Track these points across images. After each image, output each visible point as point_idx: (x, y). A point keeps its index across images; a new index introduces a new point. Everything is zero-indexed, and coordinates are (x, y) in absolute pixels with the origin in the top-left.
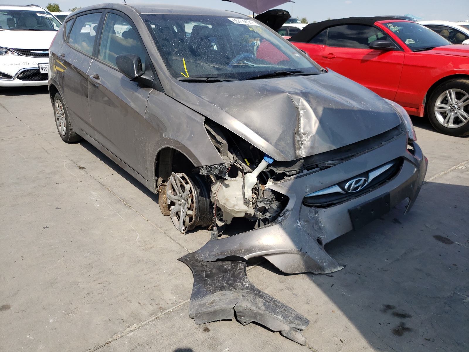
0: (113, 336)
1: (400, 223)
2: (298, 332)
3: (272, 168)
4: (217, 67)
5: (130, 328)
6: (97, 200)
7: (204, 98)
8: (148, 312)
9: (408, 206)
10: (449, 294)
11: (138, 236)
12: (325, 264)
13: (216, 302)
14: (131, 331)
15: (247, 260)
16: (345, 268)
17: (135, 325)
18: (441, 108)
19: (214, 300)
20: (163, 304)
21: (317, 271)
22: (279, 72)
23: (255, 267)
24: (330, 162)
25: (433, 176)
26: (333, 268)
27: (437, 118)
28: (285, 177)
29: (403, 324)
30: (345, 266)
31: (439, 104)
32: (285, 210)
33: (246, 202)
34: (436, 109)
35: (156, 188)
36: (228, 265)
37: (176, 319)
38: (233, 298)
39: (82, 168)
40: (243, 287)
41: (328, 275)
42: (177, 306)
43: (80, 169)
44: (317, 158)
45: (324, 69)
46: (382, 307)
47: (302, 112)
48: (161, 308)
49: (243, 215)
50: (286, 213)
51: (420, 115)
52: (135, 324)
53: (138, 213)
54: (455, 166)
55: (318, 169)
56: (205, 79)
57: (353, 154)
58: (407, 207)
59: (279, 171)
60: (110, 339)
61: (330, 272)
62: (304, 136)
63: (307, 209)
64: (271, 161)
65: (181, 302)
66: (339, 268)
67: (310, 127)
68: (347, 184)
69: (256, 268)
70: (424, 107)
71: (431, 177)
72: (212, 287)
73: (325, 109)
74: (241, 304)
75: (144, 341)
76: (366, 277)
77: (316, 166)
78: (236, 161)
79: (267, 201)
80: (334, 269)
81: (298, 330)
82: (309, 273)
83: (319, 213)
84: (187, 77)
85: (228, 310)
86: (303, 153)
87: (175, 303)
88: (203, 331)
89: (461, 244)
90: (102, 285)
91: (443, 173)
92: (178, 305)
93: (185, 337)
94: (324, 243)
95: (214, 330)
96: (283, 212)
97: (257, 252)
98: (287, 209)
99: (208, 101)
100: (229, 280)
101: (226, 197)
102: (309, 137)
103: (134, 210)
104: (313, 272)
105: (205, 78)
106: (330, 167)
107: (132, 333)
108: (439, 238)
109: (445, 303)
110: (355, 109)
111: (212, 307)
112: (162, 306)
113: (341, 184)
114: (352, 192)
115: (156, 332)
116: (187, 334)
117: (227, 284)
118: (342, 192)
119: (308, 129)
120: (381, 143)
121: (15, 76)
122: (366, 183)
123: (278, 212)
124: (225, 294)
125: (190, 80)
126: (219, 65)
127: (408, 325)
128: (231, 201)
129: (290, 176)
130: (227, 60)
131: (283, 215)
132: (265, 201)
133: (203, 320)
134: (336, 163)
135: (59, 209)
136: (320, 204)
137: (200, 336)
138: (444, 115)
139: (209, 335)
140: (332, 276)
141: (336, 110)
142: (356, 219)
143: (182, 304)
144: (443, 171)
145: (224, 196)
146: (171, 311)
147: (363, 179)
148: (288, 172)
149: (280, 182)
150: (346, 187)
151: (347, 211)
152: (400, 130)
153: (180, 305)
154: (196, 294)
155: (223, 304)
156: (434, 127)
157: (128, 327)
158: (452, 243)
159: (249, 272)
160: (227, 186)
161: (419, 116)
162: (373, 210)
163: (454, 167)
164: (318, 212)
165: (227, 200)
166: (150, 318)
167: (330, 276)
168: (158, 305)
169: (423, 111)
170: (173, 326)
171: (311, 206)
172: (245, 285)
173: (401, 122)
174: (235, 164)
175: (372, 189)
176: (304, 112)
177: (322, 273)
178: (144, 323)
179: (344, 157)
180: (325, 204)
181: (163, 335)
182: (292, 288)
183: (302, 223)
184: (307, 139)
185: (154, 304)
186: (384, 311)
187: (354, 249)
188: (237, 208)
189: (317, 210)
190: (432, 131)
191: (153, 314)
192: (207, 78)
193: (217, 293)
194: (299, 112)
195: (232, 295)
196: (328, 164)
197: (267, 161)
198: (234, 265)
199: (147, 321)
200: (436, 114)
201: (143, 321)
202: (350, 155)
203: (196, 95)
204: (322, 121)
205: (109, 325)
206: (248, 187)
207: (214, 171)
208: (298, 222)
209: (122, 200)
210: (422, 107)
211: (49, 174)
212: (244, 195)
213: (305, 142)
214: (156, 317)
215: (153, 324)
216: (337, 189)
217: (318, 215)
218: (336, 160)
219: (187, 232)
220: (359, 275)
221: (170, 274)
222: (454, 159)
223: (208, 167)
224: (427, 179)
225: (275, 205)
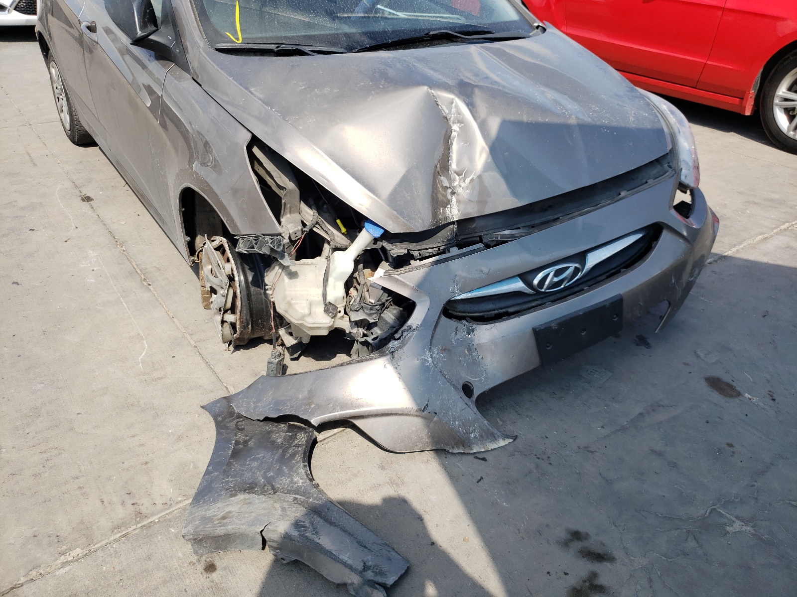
0: (30, 573)
1: (648, 345)
2: (376, 588)
3: (384, 245)
4: (307, 20)
5: (68, 556)
6: (95, 269)
7: (255, 93)
8: (112, 522)
9: (663, 317)
10: (702, 512)
11: (145, 350)
12: (472, 436)
13: (233, 517)
14: (64, 564)
15: (316, 426)
16: (515, 442)
17: (78, 551)
18: (786, 100)
19: (229, 512)
20: (145, 505)
21: (455, 447)
22: (434, 32)
23: (344, 430)
24: (506, 232)
25: (740, 243)
26: (490, 442)
27: (776, 119)
28: (412, 262)
29: (594, 575)
30: (515, 438)
31: (783, 92)
32: (405, 327)
33: (330, 309)
34: (777, 101)
35: (189, 257)
36: (280, 433)
37: (159, 541)
38: (263, 512)
39: (88, 199)
40: (291, 487)
41: (478, 456)
42: (171, 510)
43: (83, 200)
44: (481, 223)
45: (540, 24)
46: (562, 535)
47: (455, 127)
48: (139, 513)
49: (325, 333)
50: (405, 334)
51: (745, 113)
52: (78, 547)
53: (160, 299)
54: (788, 222)
55: (480, 245)
56: (273, 47)
57: (556, 217)
58: (663, 319)
59: (397, 250)
60: (22, 579)
61: (483, 450)
62: (457, 177)
63: (453, 323)
64: (378, 233)
65: (180, 502)
66: (502, 443)
67: (471, 159)
68: (540, 276)
69: (343, 433)
70: (754, 97)
71: (735, 246)
72: (235, 481)
73: (504, 124)
74: (276, 527)
75: (84, 588)
76: (551, 464)
77: (478, 239)
78: (317, 223)
79: (371, 309)
80: (491, 445)
81: (378, 586)
82: (440, 451)
83: (475, 332)
84: (238, 41)
85: (251, 535)
86: (454, 213)
87: (169, 503)
88: (203, 571)
89: (755, 400)
90: (45, 456)
91: (761, 237)
92: (174, 509)
93: (165, 582)
94: (477, 393)
95: (225, 569)
96: (400, 332)
97: (338, 411)
98: (408, 327)
99: (260, 100)
100: (269, 470)
101: (288, 299)
102: (468, 180)
103: (155, 292)
104: (447, 449)
105: (273, 45)
106: (506, 242)
107: (67, 569)
108: (716, 383)
109: (688, 532)
110: (573, 121)
111: (224, 526)
112: (143, 510)
113: (525, 277)
114: (547, 291)
115: (112, 569)
116: (169, 576)
117: (263, 478)
118: (526, 292)
119: (466, 163)
120: (620, 194)
121: (10, 6)
122: (580, 274)
123: (394, 327)
124: (250, 503)
125: (242, 49)
126: (310, 17)
127: (602, 581)
128: (297, 307)
129: (421, 259)
130: (331, 6)
131: (399, 338)
132: (367, 309)
133: (207, 547)
134: (519, 235)
135: (18, 284)
136: (481, 314)
137: (194, 582)
138: (791, 114)
139: (212, 581)
140: (484, 459)
141: (528, 124)
142: (548, 347)
143: (181, 505)
144: (761, 234)
145: (285, 297)
146: (157, 520)
147: (572, 266)
148: (419, 252)
149: (399, 272)
150: (536, 282)
151: (531, 329)
152: (666, 165)
153: (176, 508)
154: (204, 494)
155: (243, 522)
156: (768, 135)
157: (62, 554)
158: (739, 394)
159: (328, 442)
160: (293, 275)
161: (742, 114)
162: (584, 330)
163: (787, 225)
164: (473, 330)
165: (290, 304)
166: (111, 536)
167: (479, 459)
168: (136, 506)
169: (752, 103)
170: (149, 558)
171: (460, 318)
172: (296, 483)
173: (669, 147)
174: (315, 229)
175: (589, 286)
176: (460, 128)
177: (466, 452)
178: (97, 546)
179: (537, 221)
180: (491, 314)
181: (124, 577)
182: (399, 482)
183: (434, 355)
184: (463, 185)
185: (129, 502)
186: (566, 544)
187: (542, 400)
188: (309, 322)
189: (472, 326)
190: (764, 143)
191: (119, 527)
192: (277, 46)
193: (237, 497)
194: (451, 127)
195: (264, 505)
196: (502, 236)
197: (371, 232)
198: (290, 434)
199: (104, 543)
200: (774, 112)
201: (95, 541)
202: (551, 217)
203: (241, 85)
204: (496, 149)
205: (30, 546)
206: (337, 279)
207: (260, 248)
208: (427, 353)
209: (139, 272)
210: (751, 95)
211: (23, 208)
212: (325, 296)
213: (460, 190)
214: (124, 533)
215: (112, 550)
216: (518, 285)
217: (472, 336)
218: (519, 228)
219: (237, 348)
220: (539, 458)
221: (179, 438)
222: (791, 208)
223: (252, 238)
224: (726, 250)
225: (390, 314)
